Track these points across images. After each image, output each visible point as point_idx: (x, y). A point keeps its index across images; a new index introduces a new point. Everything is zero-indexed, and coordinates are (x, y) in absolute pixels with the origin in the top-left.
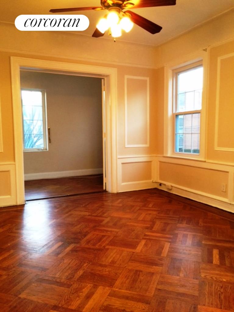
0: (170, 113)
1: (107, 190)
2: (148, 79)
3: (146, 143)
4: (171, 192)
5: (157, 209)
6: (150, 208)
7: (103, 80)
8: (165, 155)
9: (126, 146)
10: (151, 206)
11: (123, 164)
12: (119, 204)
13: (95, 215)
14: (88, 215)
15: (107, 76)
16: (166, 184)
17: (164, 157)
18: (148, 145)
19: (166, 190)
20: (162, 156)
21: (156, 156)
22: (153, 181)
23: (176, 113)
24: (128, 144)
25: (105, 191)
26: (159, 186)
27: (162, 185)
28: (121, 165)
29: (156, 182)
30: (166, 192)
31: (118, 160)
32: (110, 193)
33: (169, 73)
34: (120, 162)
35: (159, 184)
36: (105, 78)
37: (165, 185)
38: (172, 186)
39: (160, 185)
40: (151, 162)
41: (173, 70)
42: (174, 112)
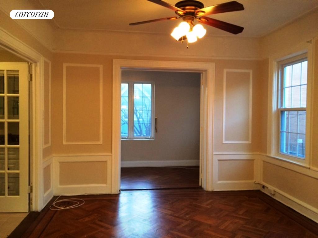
0: (274, 108)
1: (202, 187)
2: (251, 72)
3: (248, 140)
4: (274, 198)
5: (247, 218)
6: (239, 215)
7: (201, 74)
8: (268, 155)
9: (224, 142)
10: (241, 213)
11: (219, 160)
12: (208, 205)
13: (177, 215)
14: (170, 214)
15: (206, 71)
16: (269, 188)
17: (267, 156)
18: (250, 142)
19: (269, 194)
20: (265, 154)
21: (260, 155)
22: (255, 182)
23: (282, 109)
24: (226, 140)
25: (201, 188)
26: (262, 188)
27: (265, 187)
28: (217, 161)
29: (259, 184)
30: (269, 197)
31: (214, 157)
32: (204, 191)
33: (274, 65)
34: (216, 158)
35: (262, 186)
36: (204, 73)
37: (267, 188)
38: (275, 191)
39: (264, 187)
40: (253, 160)
41: (278, 62)
42: (279, 107)
